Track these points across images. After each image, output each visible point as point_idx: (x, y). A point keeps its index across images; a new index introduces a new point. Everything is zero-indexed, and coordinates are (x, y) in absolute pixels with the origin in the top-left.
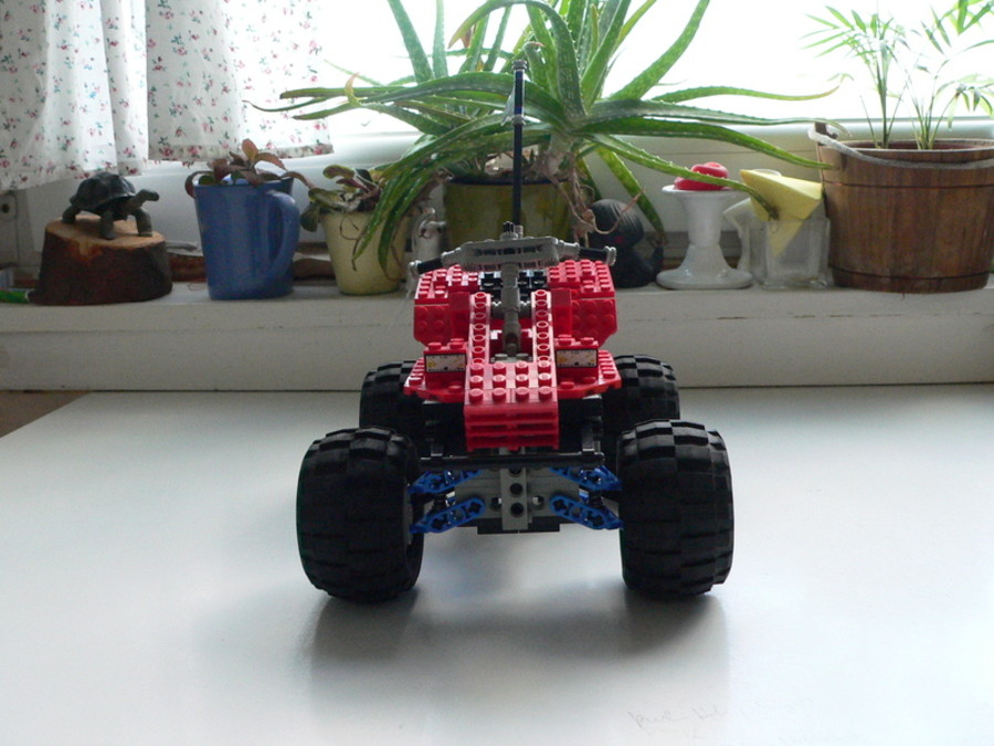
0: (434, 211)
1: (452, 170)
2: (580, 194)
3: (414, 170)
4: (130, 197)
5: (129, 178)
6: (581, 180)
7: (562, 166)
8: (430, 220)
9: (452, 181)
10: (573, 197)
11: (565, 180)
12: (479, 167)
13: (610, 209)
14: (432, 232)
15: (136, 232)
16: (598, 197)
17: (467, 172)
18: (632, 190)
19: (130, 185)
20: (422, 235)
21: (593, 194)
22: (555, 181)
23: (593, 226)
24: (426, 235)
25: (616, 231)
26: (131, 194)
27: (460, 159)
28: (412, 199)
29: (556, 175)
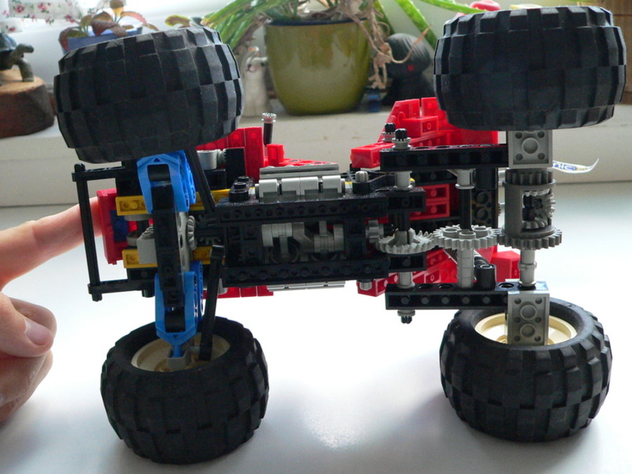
0: (257, 49)
1: (270, 14)
2: (377, 30)
3: (238, 15)
4: (10, 51)
5: (11, 35)
6: (379, 19)
7: (362, 8)
8: (255, 56)
9: (271, 24)
10: (371, 32)
11: (365, 19)
12: (292, 10)
13: (403, 42)
14: (256, 67)
15: (20, 78)
16: (392, 33)
17: (282, 15)
18: (420, 26)
19: (12, 41)
20: (248, 70)
21: (388, 30)
22: (356, 20)
23: (390, 57)
24: (252, 69)
25: (409, 61)
26: (14, 48)
27: (276, 5)
28: (238, 39)
29: (357, 15)
